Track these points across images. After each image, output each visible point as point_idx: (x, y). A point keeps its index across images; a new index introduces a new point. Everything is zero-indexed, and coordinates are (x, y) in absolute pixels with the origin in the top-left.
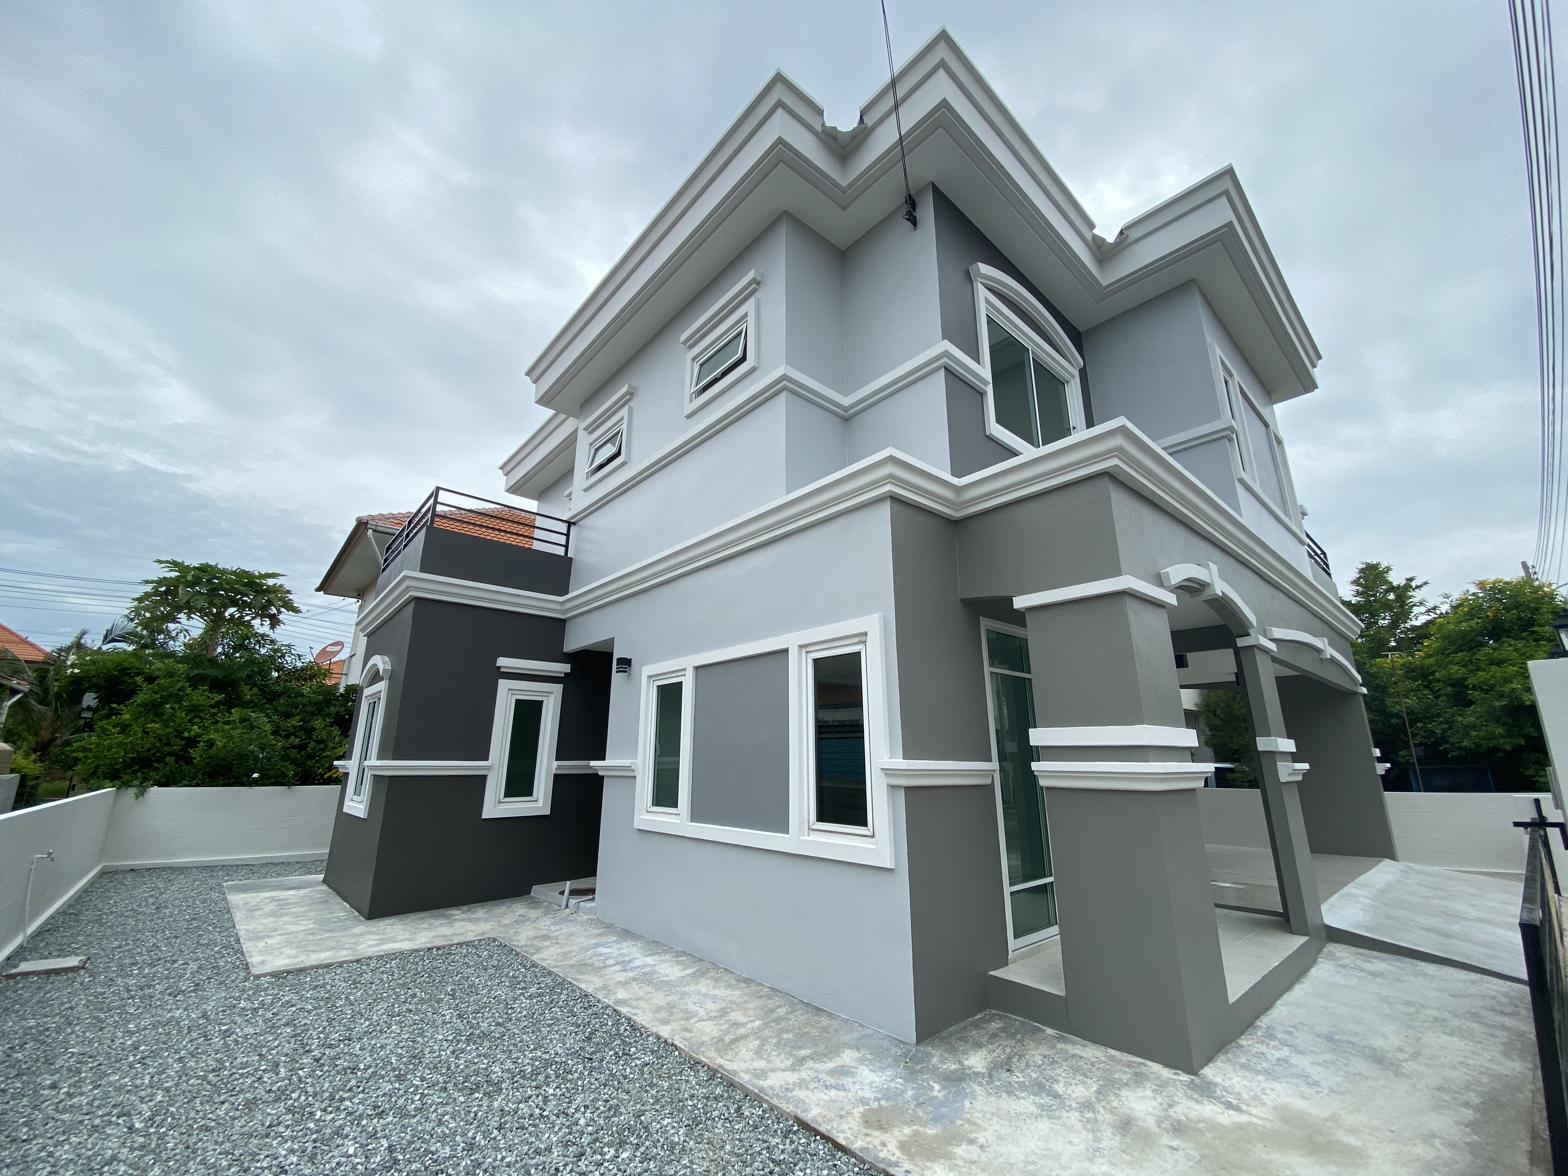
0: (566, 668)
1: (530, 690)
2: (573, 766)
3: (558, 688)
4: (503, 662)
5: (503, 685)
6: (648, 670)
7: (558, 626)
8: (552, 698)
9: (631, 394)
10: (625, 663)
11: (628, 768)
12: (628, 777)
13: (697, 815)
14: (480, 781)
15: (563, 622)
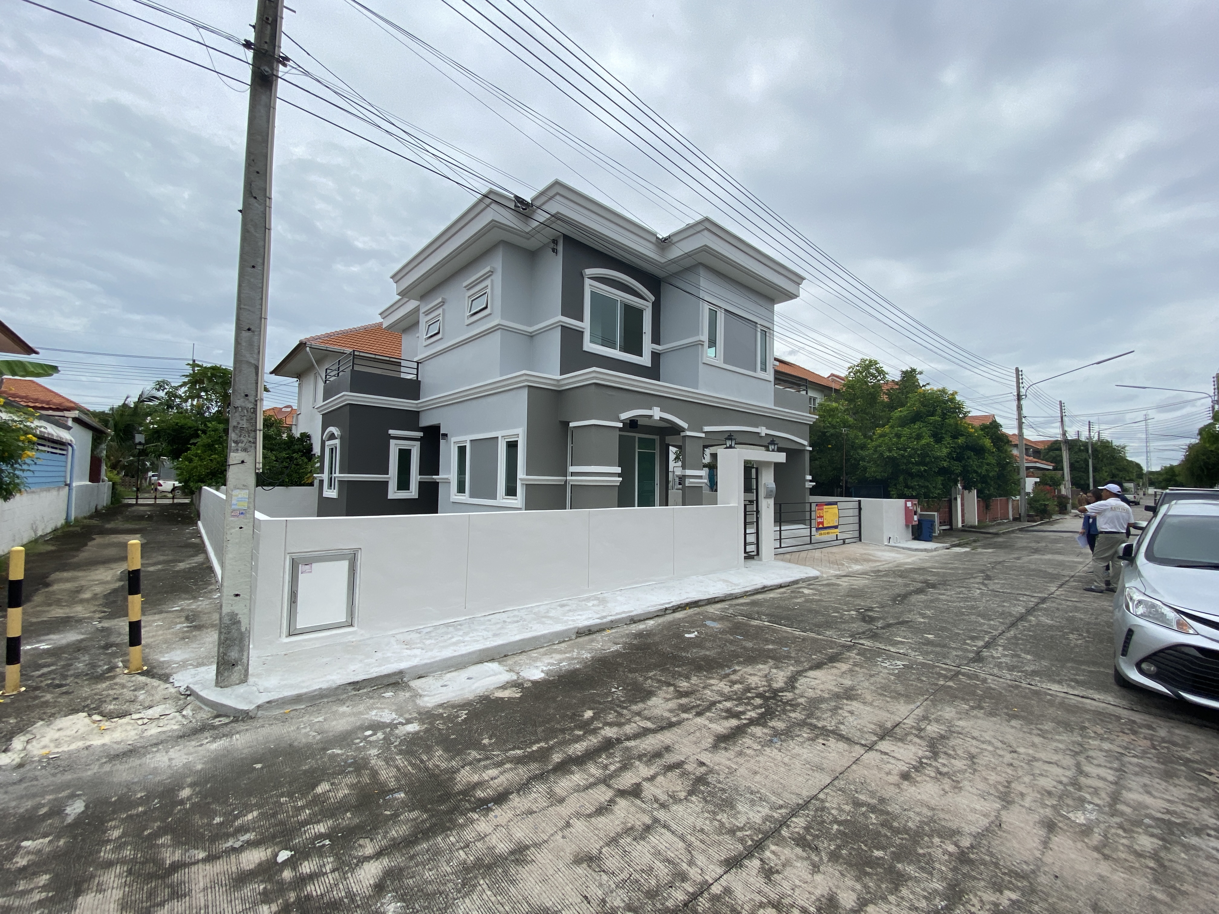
0: (421, 434)
1: (405, 445)
2: (427, 478)
3: (418, 444)
4: (391, 432)
5: (392, 442)
6: (453, 439)
7: (416, 415)
8: (415, 448)
9: (443, 302)
10: (445, 435)
11: (447, 479)
12: (448, 482)
13: (472, 496)
14: (386, 483)
15: (418, 412)
